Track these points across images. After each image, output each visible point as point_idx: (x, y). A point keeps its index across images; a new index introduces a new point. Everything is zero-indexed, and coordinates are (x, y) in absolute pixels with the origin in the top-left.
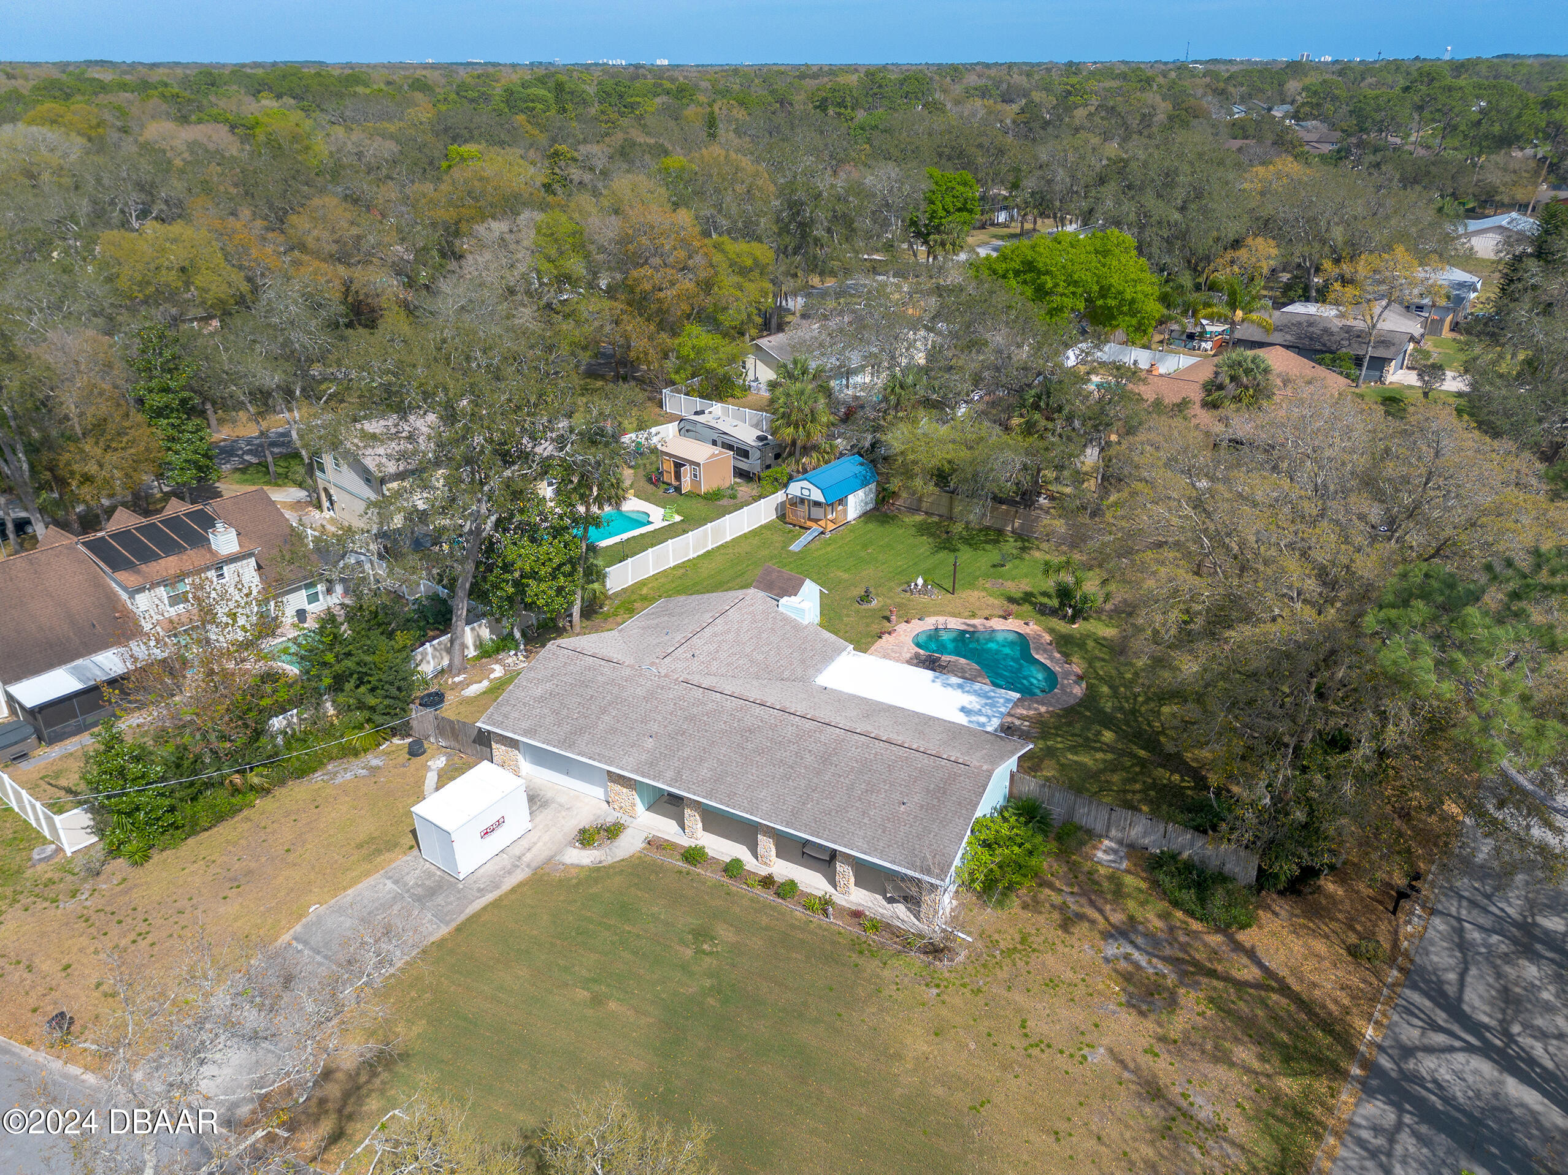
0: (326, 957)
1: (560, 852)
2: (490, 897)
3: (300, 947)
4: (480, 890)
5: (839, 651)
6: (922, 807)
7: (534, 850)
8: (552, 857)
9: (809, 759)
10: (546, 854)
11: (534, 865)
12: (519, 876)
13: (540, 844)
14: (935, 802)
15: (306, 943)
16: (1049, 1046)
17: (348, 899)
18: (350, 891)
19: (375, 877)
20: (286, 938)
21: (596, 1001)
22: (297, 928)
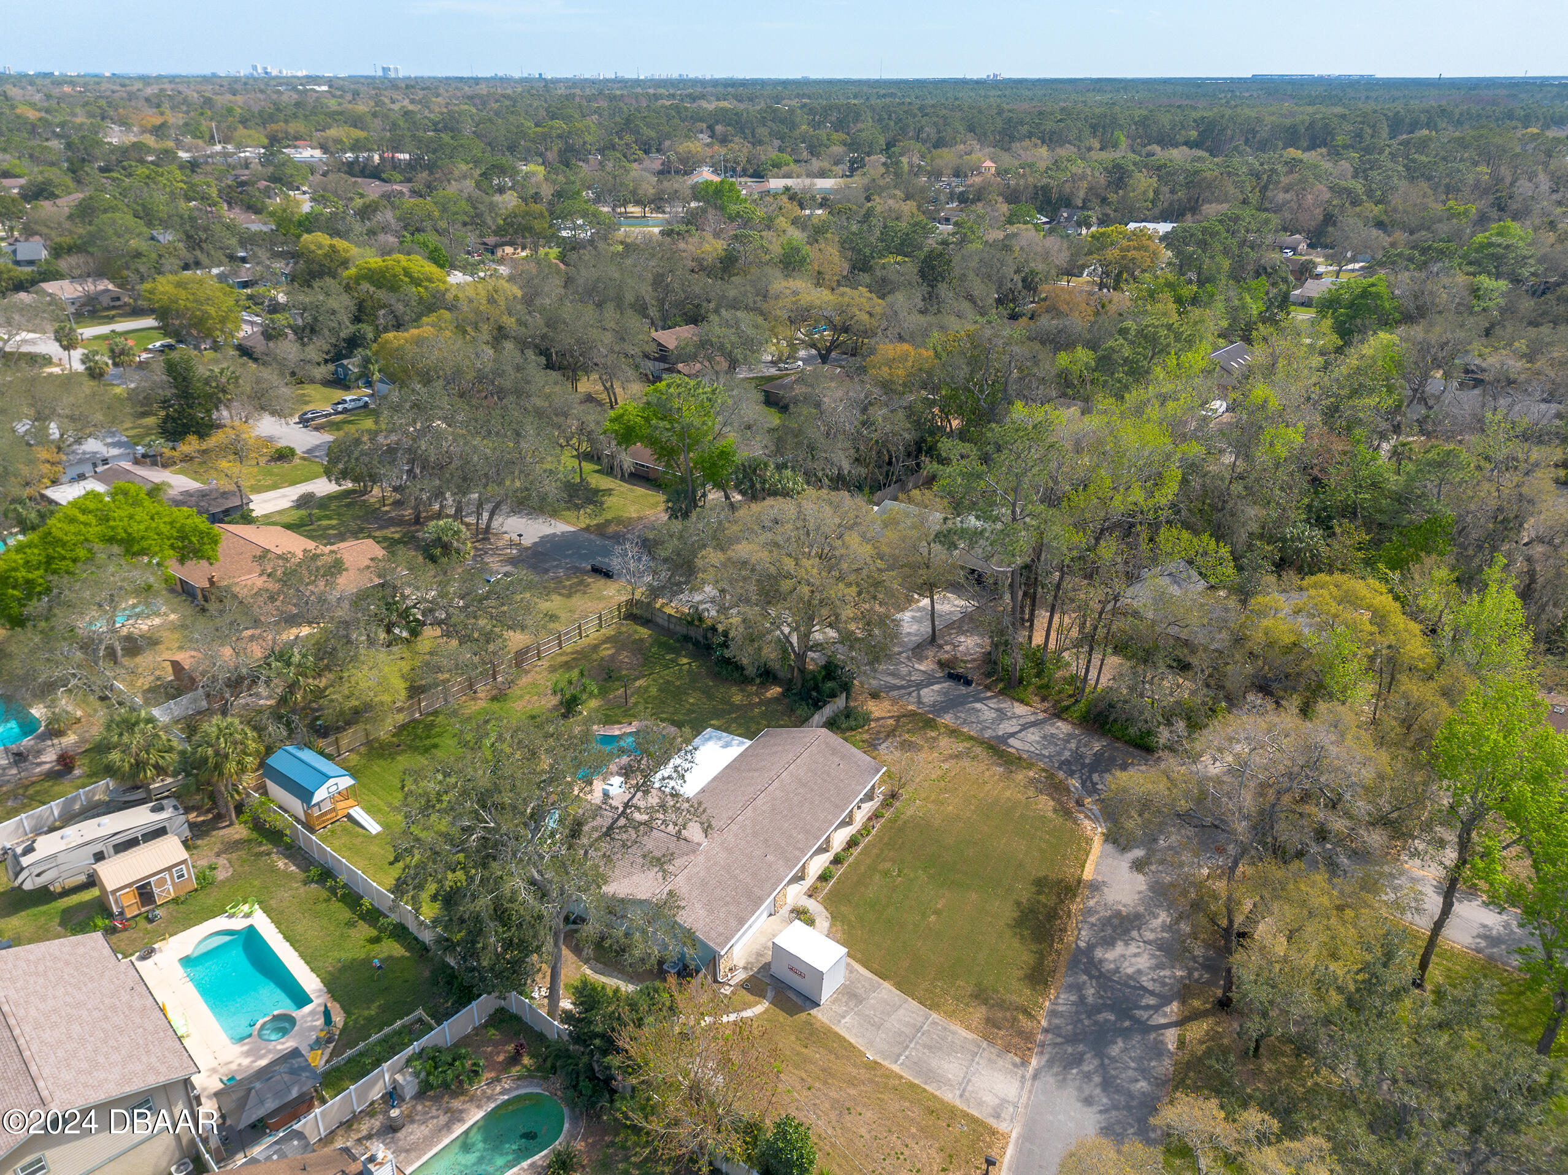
0: (910, 1042)
3: (903, 1058)
15: (900, 1055)
17: (860, 1040)
18: (852, 1041)
19: (837, 1029)
20: (895, 1068)
21: (937, 912)
22: (885, 1063)
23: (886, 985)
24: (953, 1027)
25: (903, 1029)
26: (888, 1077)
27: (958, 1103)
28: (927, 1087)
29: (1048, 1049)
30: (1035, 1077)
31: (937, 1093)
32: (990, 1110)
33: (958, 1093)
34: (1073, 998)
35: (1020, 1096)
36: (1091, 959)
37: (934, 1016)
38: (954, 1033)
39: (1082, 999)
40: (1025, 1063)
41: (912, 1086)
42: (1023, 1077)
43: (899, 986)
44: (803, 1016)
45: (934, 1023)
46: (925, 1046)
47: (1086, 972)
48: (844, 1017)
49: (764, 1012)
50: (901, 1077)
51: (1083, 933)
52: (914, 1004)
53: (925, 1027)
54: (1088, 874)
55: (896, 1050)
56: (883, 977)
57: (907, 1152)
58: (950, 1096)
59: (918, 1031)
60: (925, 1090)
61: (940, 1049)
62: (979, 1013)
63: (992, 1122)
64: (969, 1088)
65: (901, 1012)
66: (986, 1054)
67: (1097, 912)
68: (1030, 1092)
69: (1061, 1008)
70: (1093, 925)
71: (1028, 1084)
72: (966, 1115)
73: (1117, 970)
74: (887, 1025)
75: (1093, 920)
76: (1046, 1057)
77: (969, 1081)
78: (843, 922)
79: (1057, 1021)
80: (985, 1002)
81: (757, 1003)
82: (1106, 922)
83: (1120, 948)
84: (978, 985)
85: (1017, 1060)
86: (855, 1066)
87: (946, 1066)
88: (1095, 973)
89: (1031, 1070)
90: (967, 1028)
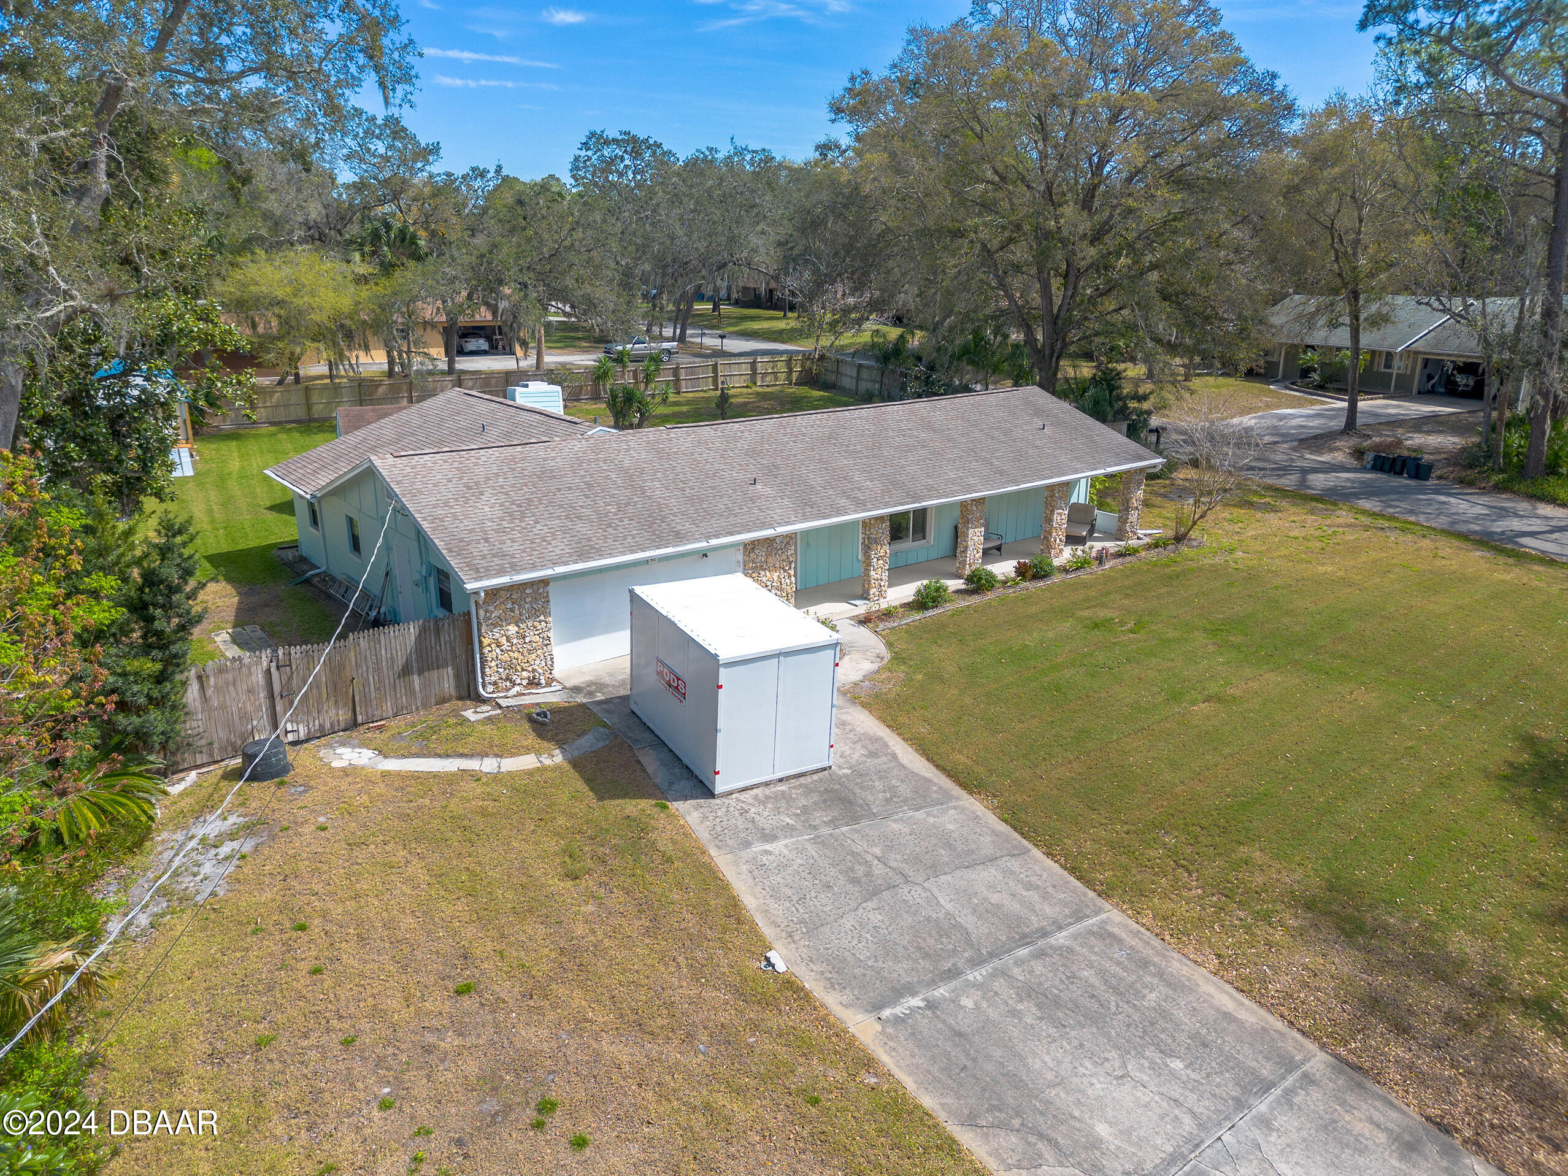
18: (749, 901)
19: (724, 862)
20: (864, 1027)
22: (832, 1001)
24: (1178, 966)
25: (968, 921)
26: (806, 1048)
28: (967, 1139)
37: (1113, 916)
38: (1176, 985)
41: (899, 1111)
44: (637, 806)
46: (1028, 991)
48: (769, 837)
49: (529, 772)
50: (869, 1063)
52: (1044, 866)
53: (1061, 938)
55: (900, 971)
56: (969, 783)
59: (1023, 941)
60: (951, 1147)
61: (1097, 1019)
65: (987, 874)
66: (1314, 1099)
74: (911, 894)
81: (528, 750)
86: (697, 974)
87: (1099, 1086)
90: (1249, 988)
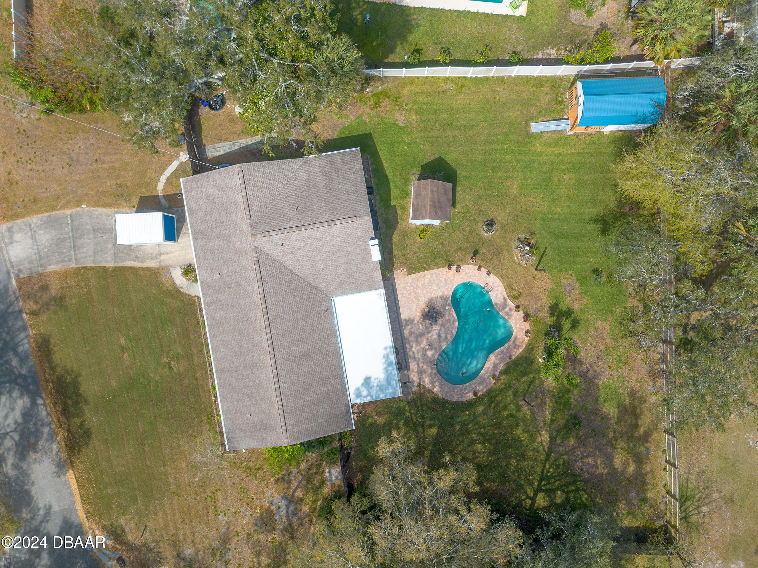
0: (73, 235)
1: (174, 266)
2: (136, 264)
3: (69, 222)
4: (137, 257)
5: (371, 288)
6: (254, 423)
7: (169, 256)
8: (171, 266)
9: (249, 358)
10: (170, 262)
11: (162, 264)
12: (152, 264)
13: (173, 255)
14: (259, 428)
15: (72, 222)
16: (215, 502)
17: (97, 213)
18: (100, 209)
20: (68, 212)
21: (123, 349)
22: (74, 210)
23: (112, 265)
24: (60, 266)
25: (82, 241)
26: (68, 202)
27: (28, 219)
28: (46, 214)
29: (13, 298)
30: (8, 273)
31: (40, 216)
32: (14, 230)
33: (33, 225)
34: (21, 349)
35: (8, 253)
36: (29, 392)
37: (73, 265)
38: (58, 263)
39: (16, 353)
40: (18, 279)
41: (53, 208)
42: (13, 267)
43: (105, 270)
45: (70, 260)
46: (65, 240)
47: (24, 377)
49: (156, 186)
50: (61, 209)
51: (44, 413)
52: (89, 264)
53: (72, 252)
54: (71, 475)
55: (76, 224)
57: (29, 167)
58: (35, 220)
59: (74, 246)
60: (46, 211)
61: (57, 245)
62: (54, 290)
63: (9, 224)
64: (29, 234)
66: (36, 264)
67: (47, 440)
68: (5, 261)
69: (22, 335)
70: (43, 425)
71: (9, 266)
72: (22, 216)
73: (10, 392)
74: (91, 236)
75: (46, 430)
76: (11, 292)
77: (32, 238)
78: (170, 292)
79: (20, 323)
80: (54, 299)
82: (37, 434)
83: (17, 415)
84: (65, 308)
85: (22, 276)
86: (87, 194)
87: (47, 237)
88: (19, 381)
89: (13, 276)
90: (53, 273)
